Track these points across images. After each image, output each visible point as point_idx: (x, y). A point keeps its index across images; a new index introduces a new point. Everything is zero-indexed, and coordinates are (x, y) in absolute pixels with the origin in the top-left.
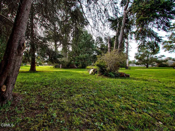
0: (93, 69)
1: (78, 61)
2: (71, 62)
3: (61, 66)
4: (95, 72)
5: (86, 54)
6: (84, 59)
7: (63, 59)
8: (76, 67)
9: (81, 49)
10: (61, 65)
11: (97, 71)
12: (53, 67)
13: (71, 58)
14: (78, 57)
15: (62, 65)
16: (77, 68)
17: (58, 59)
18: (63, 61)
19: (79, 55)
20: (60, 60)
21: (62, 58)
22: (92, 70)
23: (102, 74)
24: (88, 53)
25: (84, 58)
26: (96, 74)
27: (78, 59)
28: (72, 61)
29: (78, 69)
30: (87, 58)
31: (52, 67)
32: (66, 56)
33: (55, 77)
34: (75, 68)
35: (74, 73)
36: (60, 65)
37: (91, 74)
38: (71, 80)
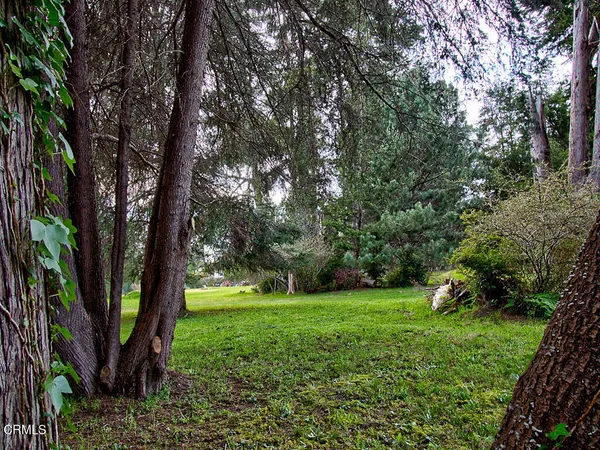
0: (447, 282)
1: (376, 251)
2: (341, 256)
3: (290, 283)
4: (459, 297)
5: (419, 205)
6: (410, 233)
7: (300, 246)
8: (372, 282)
9: (388, 181)
10: (291, 277)
11: (467, 295)
12: (256, 291)
13: (340, 234)
14: (374, 225)
15: (299, 275)
16: (375, 287)
17: (275, 247)
18: (301, 257)
19: (378, 218)
20: (285, 255)
21: (291, 243)
22: (443, 291)
23: (496, 307)
24: (431, 197)
25: (406, 231)
26: (463, 310)
27: (377, 239)
28: (346, 249)
29: (382, 291)
30: (427, 228)
31: (248, 289)
32: (312, 230)
33: (272, 331)
34: (367, 286)
35: (354, 311)
36: (286, 278)
37: (441, 310)
38: (338, 337)
